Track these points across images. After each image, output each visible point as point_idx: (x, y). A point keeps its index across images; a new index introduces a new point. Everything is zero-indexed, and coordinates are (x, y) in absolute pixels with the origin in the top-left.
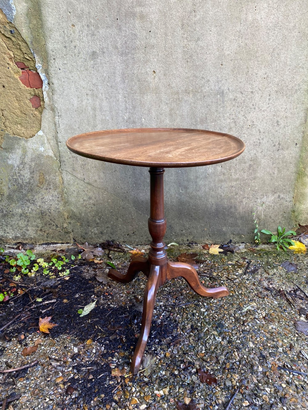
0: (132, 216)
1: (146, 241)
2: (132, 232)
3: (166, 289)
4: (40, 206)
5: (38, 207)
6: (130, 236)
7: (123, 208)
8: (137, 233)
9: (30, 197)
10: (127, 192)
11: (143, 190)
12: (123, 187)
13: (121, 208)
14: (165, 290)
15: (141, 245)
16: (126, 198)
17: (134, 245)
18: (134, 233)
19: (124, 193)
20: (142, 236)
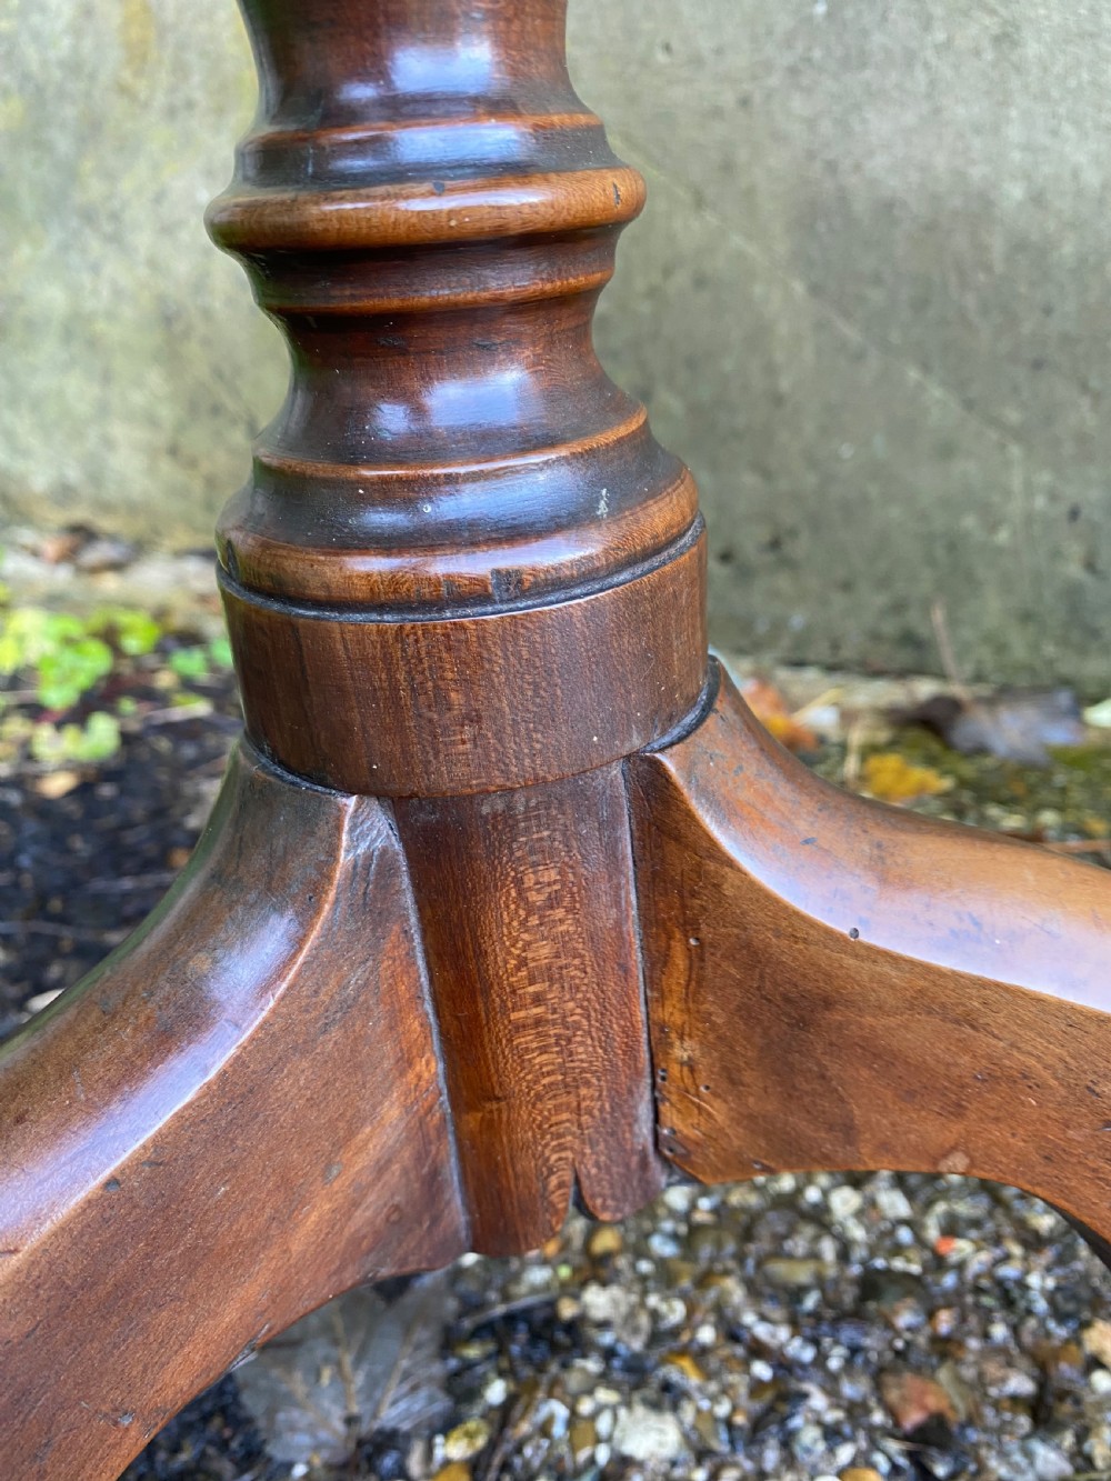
0: (771, 370)
1: (876, 637)
2: (763, 534)
3: (844, 1202)
4: (152, 264)
5: (143, 272)
6: (745, 574)
7: (700, 282)
8: (800, 548)
9: (95, 189)
10: (745, 102)
11: (910, 58)
12: (705, 44)
13: (681, 279)
14: (820, 1217)
15: (832, 668)
16: (727, 167)
17: (767, 659)
18: (775, 544)
19: (717, 113)
20: (847, 586)
